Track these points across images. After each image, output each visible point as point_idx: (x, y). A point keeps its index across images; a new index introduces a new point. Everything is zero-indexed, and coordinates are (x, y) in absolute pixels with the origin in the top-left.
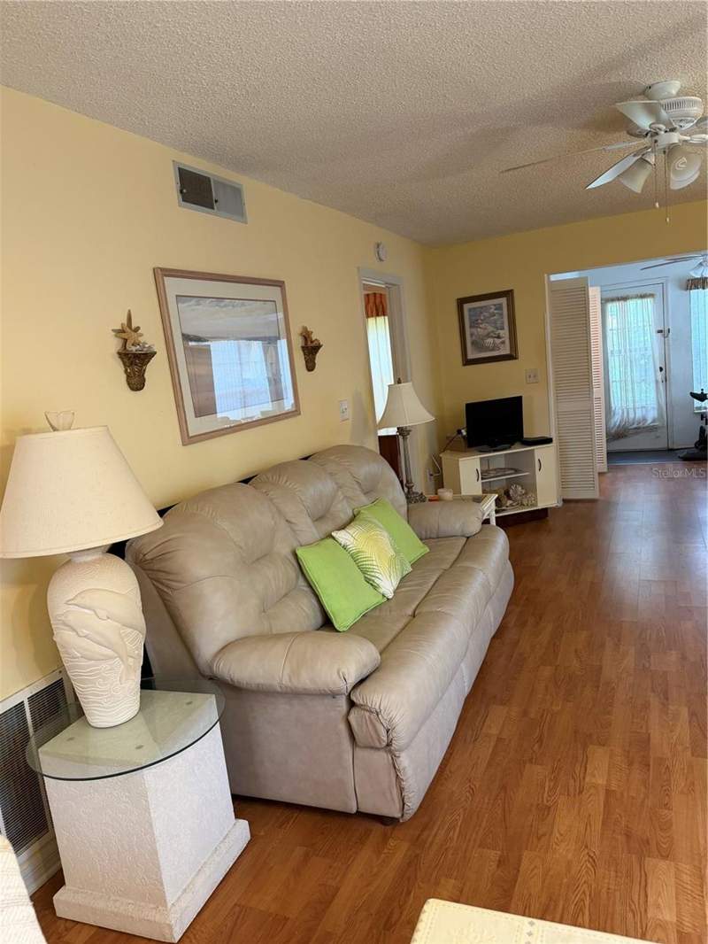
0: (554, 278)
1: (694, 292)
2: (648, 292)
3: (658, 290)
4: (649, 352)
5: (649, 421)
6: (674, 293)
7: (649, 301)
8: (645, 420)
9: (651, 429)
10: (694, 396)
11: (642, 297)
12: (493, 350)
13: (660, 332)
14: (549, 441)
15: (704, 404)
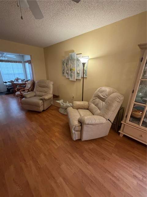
15: (6, 84)
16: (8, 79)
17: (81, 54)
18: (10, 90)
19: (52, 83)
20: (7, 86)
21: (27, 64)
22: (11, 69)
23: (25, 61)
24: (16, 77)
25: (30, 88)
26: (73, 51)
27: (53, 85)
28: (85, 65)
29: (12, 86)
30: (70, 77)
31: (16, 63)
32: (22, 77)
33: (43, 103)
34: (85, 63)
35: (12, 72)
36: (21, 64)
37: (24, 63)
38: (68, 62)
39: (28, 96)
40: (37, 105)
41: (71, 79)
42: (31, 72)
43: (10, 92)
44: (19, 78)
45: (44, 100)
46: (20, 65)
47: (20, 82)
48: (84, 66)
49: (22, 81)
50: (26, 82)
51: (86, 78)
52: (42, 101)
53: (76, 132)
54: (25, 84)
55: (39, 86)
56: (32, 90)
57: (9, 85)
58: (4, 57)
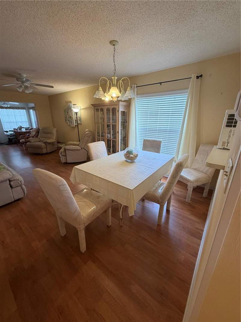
10: (5, 131)
15: (7, 133)
16: (10, 128)
17: (76, 104)
18: (12, 140)
19: (55, 129)
20: (8, 136)
21: (31, 111)
22: (13, 116)
23: (29, 107)
24: (19, 125)
25: (35, 135)
26: (71, 102)
27: (56, 131)
28: (78, 113)
29: (14, 136)
30: (71, 124)
31: (19, 109)
32: (26, 125)
33: (46, 146)
34: (77, 112)
35: (14, 119)
36: (24, 110)
37: (28, 109)
38: (68, 110)
39: (32, 141)
40: (40, 148)
41: (71, 126)
42: (36, 120)
43: (12, 142)
44: (22, 127)
45: (47, 144)
46: (24, 112)
47: (23, 130)
48: (77, 115)
49: (26, 129)
50: (31, 130)
51: (81, 124)
52: (44, 144)
53: (63, 157)
54: (29, 132)
55: (44, 133)
56: (37, 137)
57: (11, 134)
58: (7, 104)
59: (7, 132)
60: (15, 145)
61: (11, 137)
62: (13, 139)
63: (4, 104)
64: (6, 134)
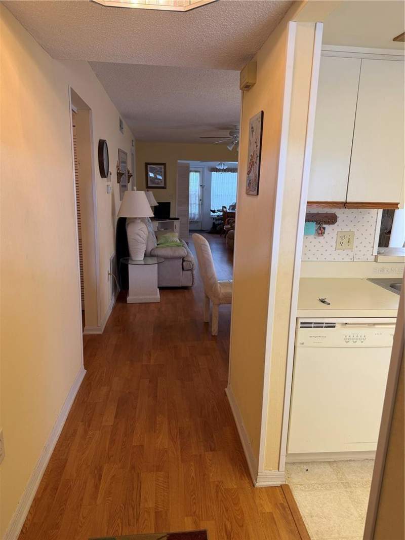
0: (179, 161)
1: (213, 173)
2: (198, 170)
3: (201, 170)
4: (197, 193)
5: (196, 219)
6: (206, 171)
7: (198, 174)
8: (194, 218)
9: (197, 222)
10: (211, 211)
11: (196, 172)
12: (158, 184)
13: (201, 186)
14: (178, 219)
15: (214, 214)
16: (220, 205)
43: (216, 229)
57: (218, 216)
58: (224, 165)
59: (214, 212)
60: (219, 236)
61: (218, 221)
62: (218, 224)
63: (219, 164)
64: (212, 216)
